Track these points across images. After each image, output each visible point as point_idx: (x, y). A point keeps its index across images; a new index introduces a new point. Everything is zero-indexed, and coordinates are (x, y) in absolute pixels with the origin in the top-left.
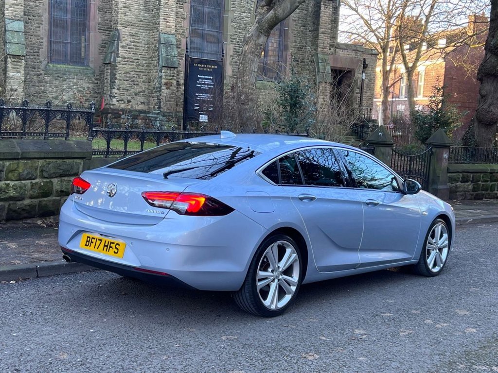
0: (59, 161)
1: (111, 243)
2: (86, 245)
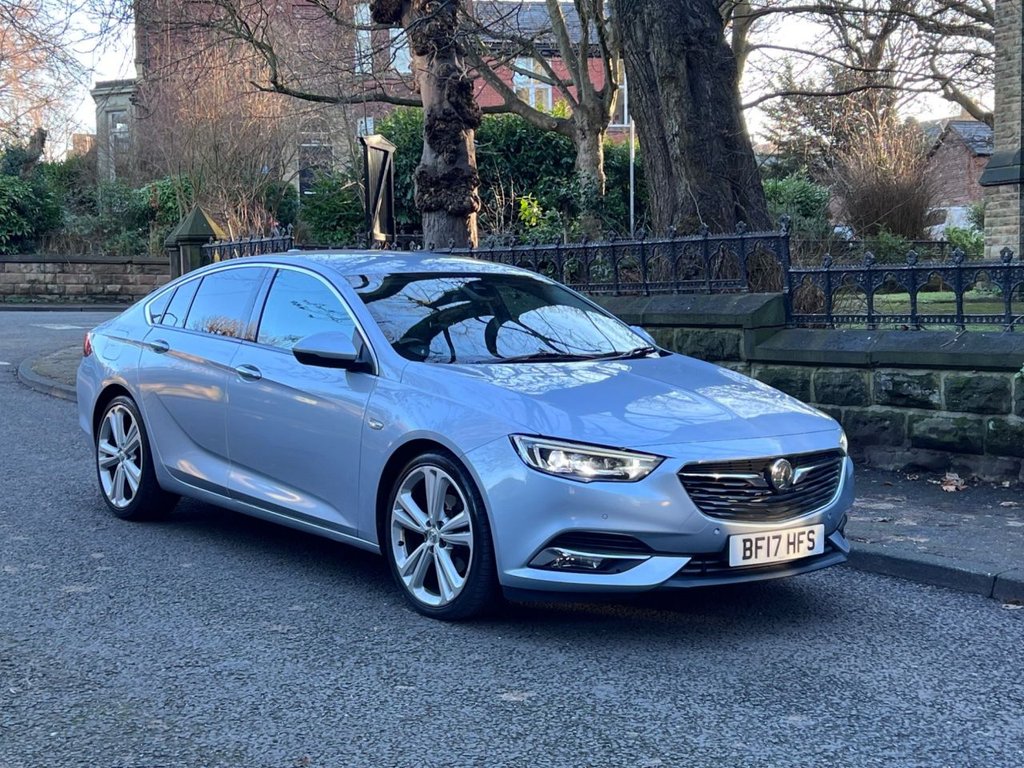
0: (702, 331)
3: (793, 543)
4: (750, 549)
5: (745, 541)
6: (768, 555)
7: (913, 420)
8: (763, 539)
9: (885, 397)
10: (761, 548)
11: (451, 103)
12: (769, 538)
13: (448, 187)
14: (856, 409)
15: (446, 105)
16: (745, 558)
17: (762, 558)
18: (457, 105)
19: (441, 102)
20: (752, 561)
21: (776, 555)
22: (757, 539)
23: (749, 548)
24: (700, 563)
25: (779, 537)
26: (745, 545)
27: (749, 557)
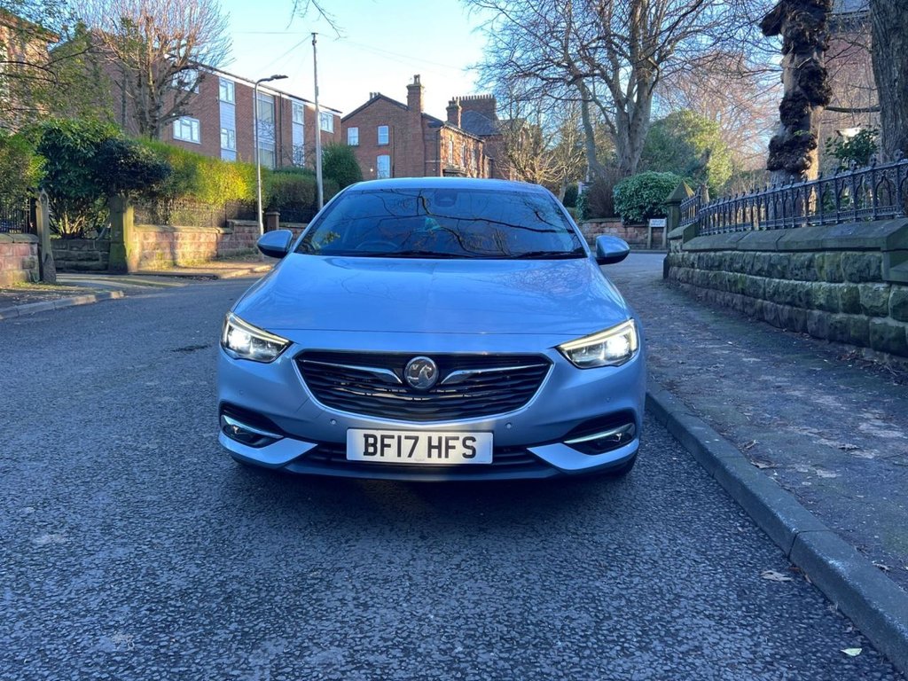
3: (439, 447)
4: (374, 445)
5: (367, 437)
6: (399, 455)
8: (392, 437)
10: (389, 446)
11: (802, 87)
12: (399, 438)
13: (789, 152)
15: (798, 89)
16: (366, 453)
17: (390, 456)
18: (807, 89)
19: (794, 88)
20: (377, 458)
21: (410, 455)
22: (383, 437)
23: (371, 444)
24: (327, 451)
25: (416, 439)
26: (367, 441)
27: (374, 453)
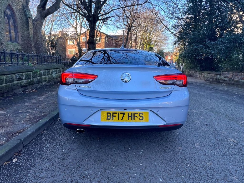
1: (134, 114)
2: (107, 119)
7: (21, 83)
9: (17, 79)
14: (12, 83)
